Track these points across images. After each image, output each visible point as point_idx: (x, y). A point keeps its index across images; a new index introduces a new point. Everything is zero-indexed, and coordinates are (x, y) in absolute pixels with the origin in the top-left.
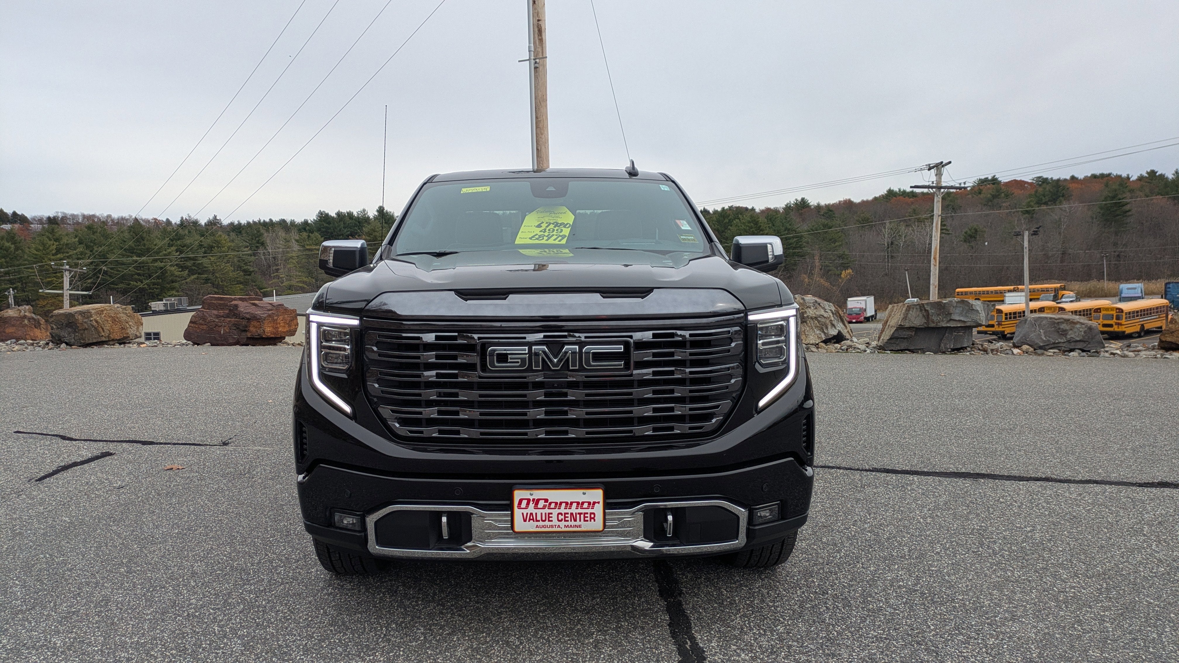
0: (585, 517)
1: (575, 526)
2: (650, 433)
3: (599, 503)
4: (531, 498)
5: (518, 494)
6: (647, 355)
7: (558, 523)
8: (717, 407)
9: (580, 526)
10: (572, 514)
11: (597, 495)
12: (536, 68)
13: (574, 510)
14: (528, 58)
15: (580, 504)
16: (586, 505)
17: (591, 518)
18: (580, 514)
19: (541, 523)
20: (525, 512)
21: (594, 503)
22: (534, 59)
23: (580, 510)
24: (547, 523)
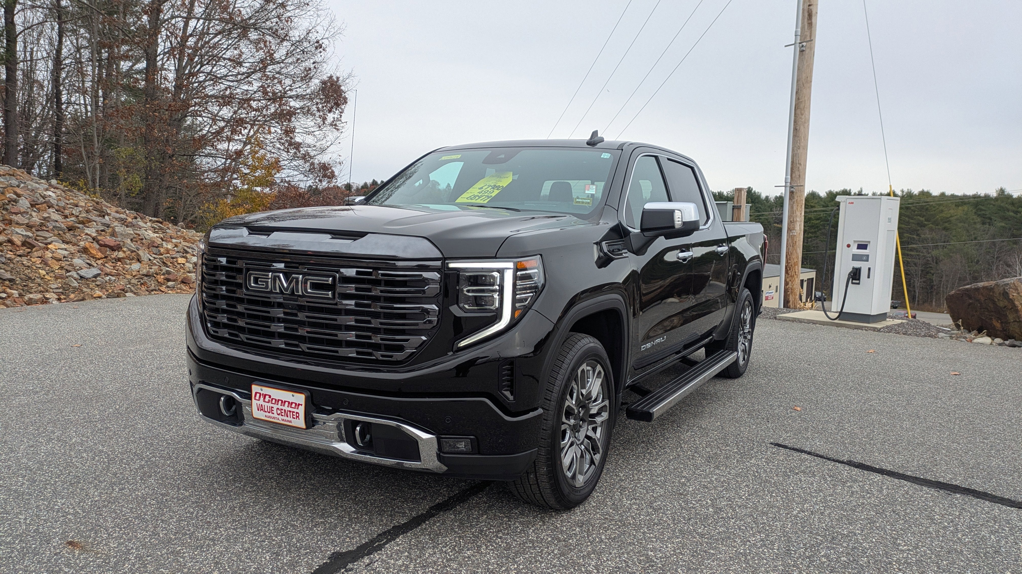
0: (293, 415)
1: (288, 421)
2: (354, 355)
3: (301, 405)
4: (262, 392)
5: (255, 388)
6: (351, 289)
7: (278, 416)
8: (407, 340)
9: (290, 422)
10: (285, 410)
11: (300, 398)
12: (802, 51)
13: (286, 408)
14: (793, 43)
15: (290, 404)
16: (293, 405)
17: (297, 417)
18: (290, 411)
19: (267, 414)
20: (258, 402)
21: (299, 405)
22: (800, 43)
23: (290, 409)
24: (270, 414)
